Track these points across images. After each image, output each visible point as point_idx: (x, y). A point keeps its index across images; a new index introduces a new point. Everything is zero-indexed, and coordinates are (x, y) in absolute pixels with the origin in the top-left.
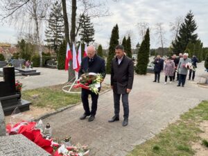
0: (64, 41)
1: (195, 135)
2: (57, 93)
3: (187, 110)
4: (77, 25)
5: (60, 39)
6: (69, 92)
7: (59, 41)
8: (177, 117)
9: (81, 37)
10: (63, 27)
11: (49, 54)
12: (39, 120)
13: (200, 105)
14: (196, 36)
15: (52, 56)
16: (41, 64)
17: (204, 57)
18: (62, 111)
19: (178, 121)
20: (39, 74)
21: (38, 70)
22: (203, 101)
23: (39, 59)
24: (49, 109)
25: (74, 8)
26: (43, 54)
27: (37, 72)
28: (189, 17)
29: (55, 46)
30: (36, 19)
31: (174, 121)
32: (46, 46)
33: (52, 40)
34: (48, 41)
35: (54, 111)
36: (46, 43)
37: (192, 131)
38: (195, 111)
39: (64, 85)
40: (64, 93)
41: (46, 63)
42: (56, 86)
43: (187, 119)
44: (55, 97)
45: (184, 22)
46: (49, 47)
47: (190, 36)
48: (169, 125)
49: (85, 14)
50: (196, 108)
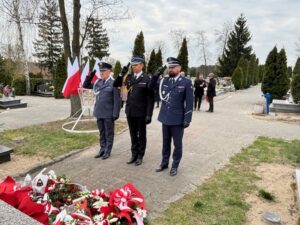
0: (63, 57)
1: (249, 184)
2: (54, 134)
3: (238, 150)
5: (56, 52)
6: (72, 131)
7: (56, 55)
8: (227, 161)
9: (89, 50)
10: (61, 36)
11: (40, 75)
12: (26, 175)
13: (256, 142)
14: (249, 49)
15: (45, 78)
16: (28, 91)
17: (261, 77)
18: (62, 160)
19: (227, 166)
20: (25, 105)
21: (24, 99)
22: (260, 138)
23: (23, 83)
24: (41, 158)
25: (77, 6)
26: (31, 75)
27: (22, 102)
28: (241, 23)
29: (50, 64)
30: (18, 23)
31: (222, 165)
32: (36, 64)
33: (45, 55)
34: (39, 56)
35: (49, 160)
36: (36, 60)
37: (246, 178)
38: (250, 151)
39: (64, 121)
40: (65, 133)
41: (35, 90)
42: (51, 124)
43: (238, 162)
44: (50, 140)
45: (234, 29)
46: (41, 65)
47: (242, 49)
48: (215, 172)
49: (94, 16)
50: (250, 147)
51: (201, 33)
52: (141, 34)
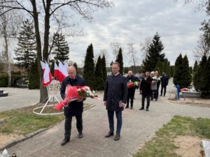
0: (36, 60)
1: (171, 152)
2: (27, 116)
3: (161, 127)
4: (51, 43)
5: (31, 57)
6: (40, 114)
7: (30, 59)
8: (153, 135)
9: (55, 55)
10: (34, 45)
11: (19, 73)
12: (4, 149)
13: (172, 120)
14: (163, 55)
15: (23, 75)
16: (10, 84)
17: (172, 73)
18: (32, 136)
19: (154, 138)
20: (6, 95)
21: (6, 90)
22: (175, 116)
23: (6, 79)
24: (17, 136)
25: (47, 27)
26: (13, 73)
27: (4, 93)
28: (157, 38)
29: (26, 65)
30: (6, 37)
31: (150, 138)
32: (16, 65)
33: (22, 59)
34: (18, 59)
35: (22, 137)
36: (16, 62)
37: (168, 148)
38: (169, 126)
39: (35, 106)
40: (35, 115)
41: (15, 83)
42: (26, 108)
43: (162, 136)
44: (23, 121)
45: (152, 43)
46: (19, 65)
47: (158, 55)
48: (146, 143)
49: (59, 33)
50: (169, 124)
51: (131, 45)
52: (91, 45)
